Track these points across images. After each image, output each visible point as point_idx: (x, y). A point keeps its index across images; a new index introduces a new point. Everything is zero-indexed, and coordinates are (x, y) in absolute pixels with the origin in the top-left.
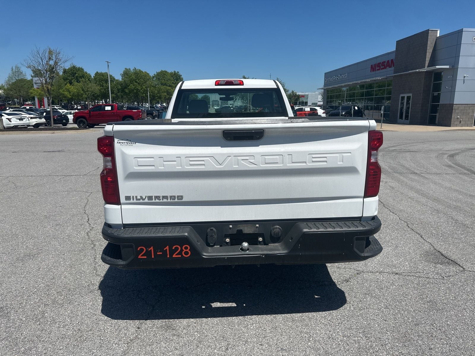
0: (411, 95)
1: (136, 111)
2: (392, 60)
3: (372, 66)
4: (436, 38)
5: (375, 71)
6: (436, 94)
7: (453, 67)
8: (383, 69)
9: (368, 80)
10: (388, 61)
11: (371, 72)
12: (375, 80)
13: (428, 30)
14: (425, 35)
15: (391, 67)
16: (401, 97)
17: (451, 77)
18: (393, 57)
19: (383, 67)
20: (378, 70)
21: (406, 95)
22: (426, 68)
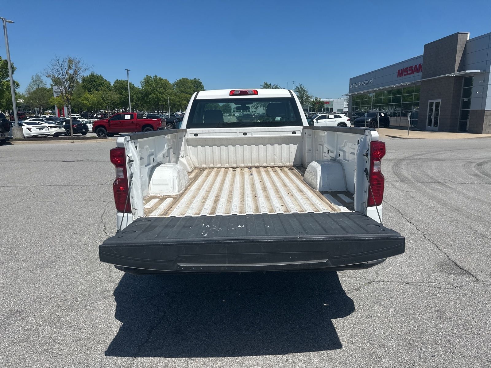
0: (440, 101)
1: (156, 119)
2: (420, 65)
3: (399, 71)
4: (466, 41)
5: (403, 76)
6: (466, 99)
7: (484, 72)
8: (410, 74)
9: (395, 86)
10: (416, 66)
11: (398, 77)
12: (402, 86)
13: (458, 33)
14: (454, 38)
15: (419, 72)
16: (430, 103)
17: (482, 82)
18: (421, 61)
19: (411, 72)
20: (405, 75)
21: (434, 102)
22: (456, 72)
